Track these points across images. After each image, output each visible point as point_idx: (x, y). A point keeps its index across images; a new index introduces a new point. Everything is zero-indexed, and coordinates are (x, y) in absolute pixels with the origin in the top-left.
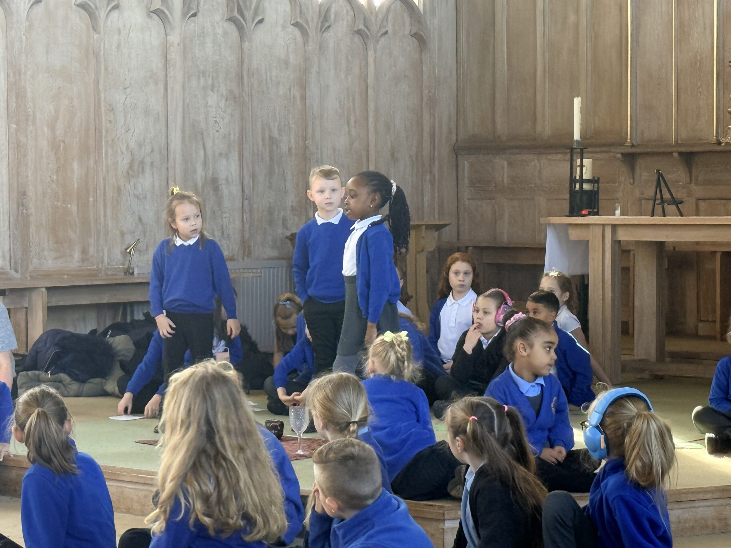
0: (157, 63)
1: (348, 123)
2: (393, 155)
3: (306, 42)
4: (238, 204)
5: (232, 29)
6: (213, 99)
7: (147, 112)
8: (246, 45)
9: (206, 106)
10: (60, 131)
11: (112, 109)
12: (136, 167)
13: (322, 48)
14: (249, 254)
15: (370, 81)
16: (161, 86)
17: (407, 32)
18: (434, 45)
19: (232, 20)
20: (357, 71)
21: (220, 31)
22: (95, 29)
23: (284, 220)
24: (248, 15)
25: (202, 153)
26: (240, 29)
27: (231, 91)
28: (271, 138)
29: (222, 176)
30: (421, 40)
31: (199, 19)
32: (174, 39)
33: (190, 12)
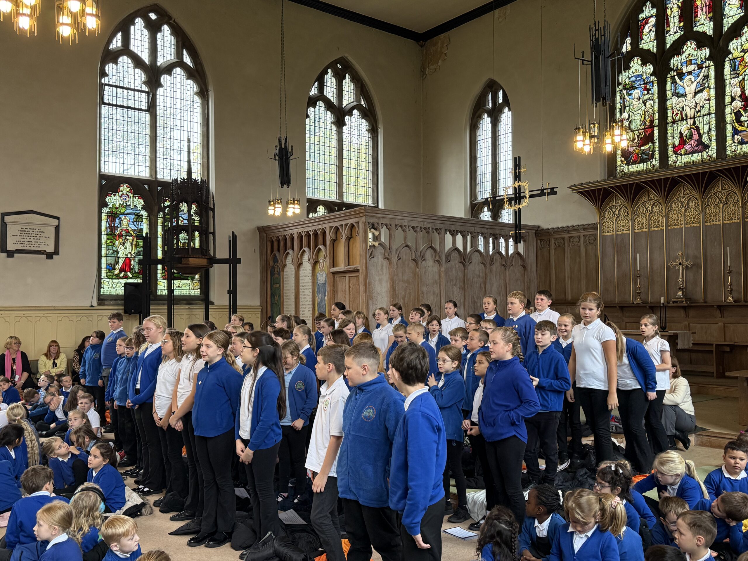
0: (437, 277)
3: (485, 269)
5: (461, 265)
6: (455, 289)
7: (434, 293)
8: (466, 270)
9: (453, 291)
10: (406, 301)
11: (423, 293)
13: (491, 271)
15: (507, 281)
16: (438, 285)
17: (520, 264)
18: (529, 268)
19: (461, 262)
20: (503, 278)
21: (457, 266)
22: (418, 267)
24: (467, 261)
26: (464, 265)
27: (461, 286)
30: (524, 267)
31: (451, 262)
32: (443, 269)
33: (448, 260)
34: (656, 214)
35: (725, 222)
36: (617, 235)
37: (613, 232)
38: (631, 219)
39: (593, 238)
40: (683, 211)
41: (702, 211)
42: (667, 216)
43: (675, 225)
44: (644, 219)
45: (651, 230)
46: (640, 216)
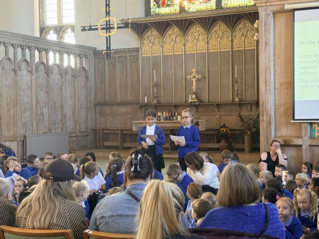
0: (30, 84)
1: (71, 98)
2: (81, 106)
3: (62, 78)
4: (48, 119)
5: (46, 75)
6: (42, 93)
7: (27, 96)
8: (49, 79)
9: (40, 94)
10: (8, 101)
11: (20, 96)
12: (25, 110)
13: (65, 80)
14: (51, 132)
15: (76, 88)
16: (31, 90)
17: (84, 76)
18: (90, 79)
19: (46, 73)
20: (73, 85)
21: (43, 76)
22: (16, 75)
23: (58, 123)
24: (49, 71)
25: (40, 106)
26: (48, 75)
27: (46, 91)
28: (55, 102)
29: (44, 112)
30: (87, 78)
31: (39, 73)
32: (33, 78)
33: (37, 71)
34: (178, 43)
35: (221, 50)
36: (152, 56)
37: (150, 54)
38: (162, 46)
39: (136, 58)
40: (195, 42)
41: (207, 42)
42: (185, 45)
43: (190, 51)
44: (171, 46)
45: (175, 54)
46: (168, 44)
